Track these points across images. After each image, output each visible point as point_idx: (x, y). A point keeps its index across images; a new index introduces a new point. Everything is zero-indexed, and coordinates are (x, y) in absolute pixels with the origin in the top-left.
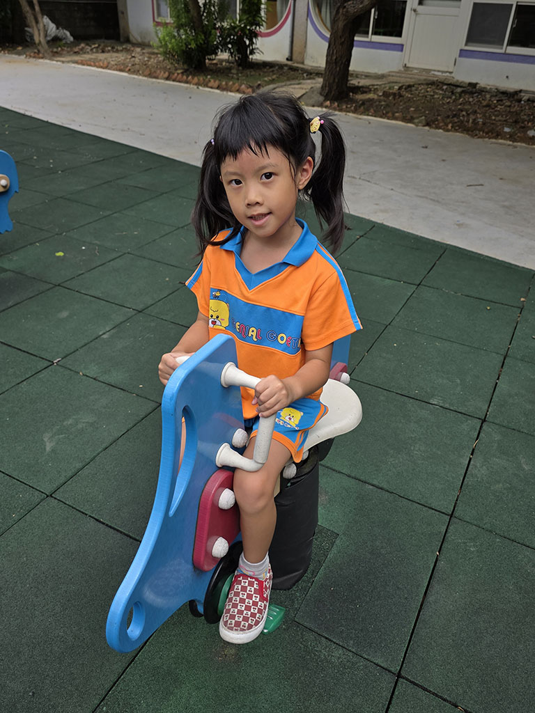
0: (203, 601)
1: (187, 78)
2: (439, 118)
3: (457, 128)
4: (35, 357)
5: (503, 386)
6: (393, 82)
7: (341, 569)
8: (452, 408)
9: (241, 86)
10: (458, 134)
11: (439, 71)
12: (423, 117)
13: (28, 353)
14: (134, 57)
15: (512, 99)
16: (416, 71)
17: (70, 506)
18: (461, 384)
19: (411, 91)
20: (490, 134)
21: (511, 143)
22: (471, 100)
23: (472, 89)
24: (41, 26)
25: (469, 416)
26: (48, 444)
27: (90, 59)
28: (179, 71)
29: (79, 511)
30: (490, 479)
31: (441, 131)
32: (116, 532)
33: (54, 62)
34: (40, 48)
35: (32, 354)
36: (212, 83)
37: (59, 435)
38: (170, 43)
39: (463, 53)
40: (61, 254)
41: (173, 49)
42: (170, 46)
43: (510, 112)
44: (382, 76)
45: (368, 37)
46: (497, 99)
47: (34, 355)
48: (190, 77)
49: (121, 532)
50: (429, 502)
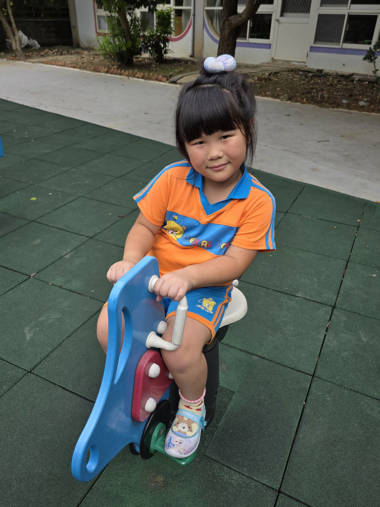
0: (139, 444)
1: (121, 71)
2: (297, 94)
3: (310, 101)
4: (17, 273)
5: (347, 282)
6: (265, 71)
7: (237, 417)
8: (311, 299)
9: (158, 76)
10: (310, 105)
11: (296, 62)
12: (286, 95)
13: (12, 270)
14: (83, 58)
15: (347, 80)
16: (280, 62)
17: (44, 378)
18: (317, 282)
19: (277, 76)
20: (333, 105)
21: (348, 110)
22: (319, 81)
23: (320, 74)
24: (17, 38)
25: (324, 304)
26: (27, 335)
27: (52, 60)
28: (115, 67)
29: (51, 382)
30: (339, 349)
31: (299, 103)
32: (77, 396)
33: (27, 63)
34: (17, 53)
35: (15, 271)
36: (138, 74)
37: (35, 328)
38: (108, 48)
39: (312, 49)
40: (34, 199)
41: (111, 52)
42: (108, 50)
43: (346, 89)
44: (257, 67)
45: (246, 40)
46: (337, 80)
47: (17, 272)
48: (123, 71)
49: (81, 396)
50: (298, 366)
